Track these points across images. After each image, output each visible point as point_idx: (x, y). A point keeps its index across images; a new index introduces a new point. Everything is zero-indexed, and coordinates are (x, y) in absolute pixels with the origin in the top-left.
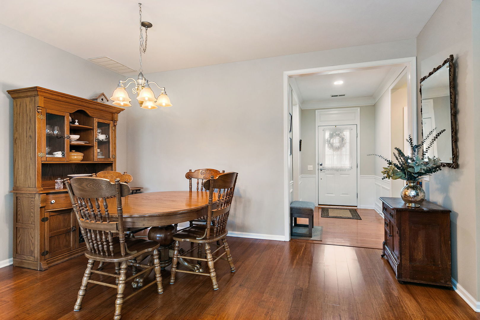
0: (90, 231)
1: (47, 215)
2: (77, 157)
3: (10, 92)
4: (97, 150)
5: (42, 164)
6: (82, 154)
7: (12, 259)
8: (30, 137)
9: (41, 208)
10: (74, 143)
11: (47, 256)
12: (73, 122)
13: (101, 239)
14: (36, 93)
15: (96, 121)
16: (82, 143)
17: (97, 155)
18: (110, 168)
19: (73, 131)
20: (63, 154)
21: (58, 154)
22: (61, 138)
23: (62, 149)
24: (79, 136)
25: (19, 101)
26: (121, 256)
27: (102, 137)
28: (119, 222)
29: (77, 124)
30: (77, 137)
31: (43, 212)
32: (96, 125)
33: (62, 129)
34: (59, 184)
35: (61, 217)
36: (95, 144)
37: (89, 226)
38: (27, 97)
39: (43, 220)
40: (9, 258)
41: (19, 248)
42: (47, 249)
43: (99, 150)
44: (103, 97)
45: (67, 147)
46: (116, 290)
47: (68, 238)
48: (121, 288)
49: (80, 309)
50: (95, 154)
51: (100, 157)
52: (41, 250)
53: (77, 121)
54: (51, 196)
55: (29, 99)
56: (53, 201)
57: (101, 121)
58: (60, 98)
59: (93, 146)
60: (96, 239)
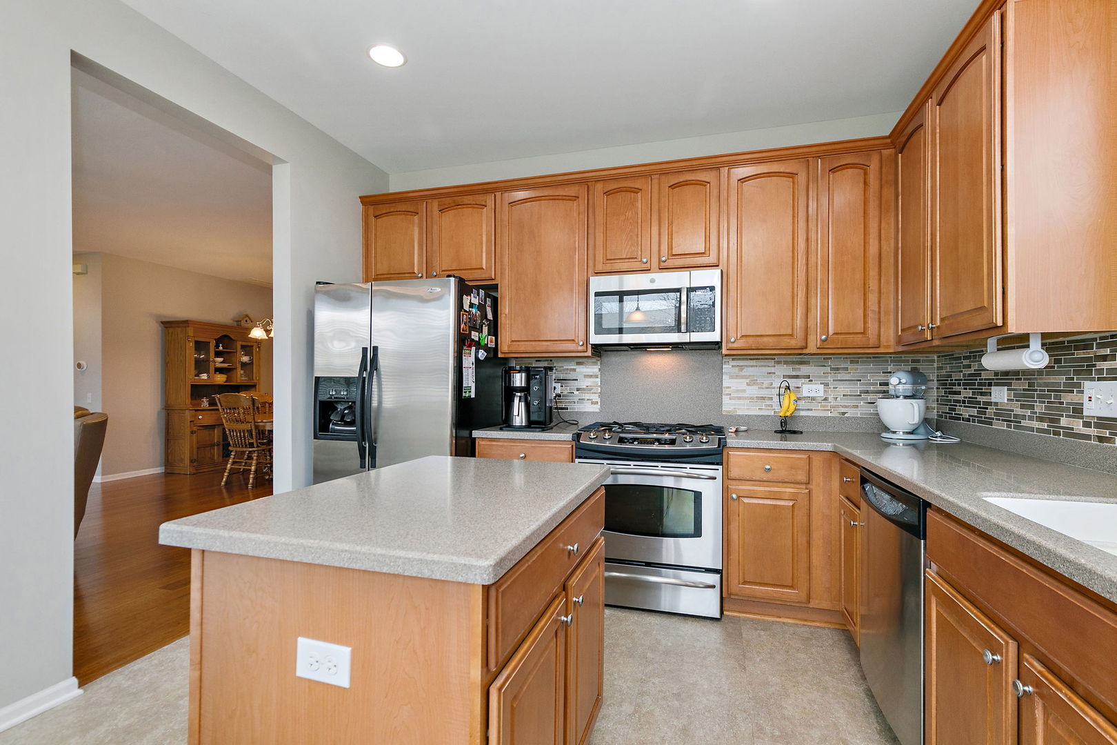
0: (233, 431)
1: (195, 429)
2: (220, 379)
3: (162, 322)
4: (240, 372)
5: (192, 385)
6: (226, 376)
7: (164, 468)
8: (181, 361)
9: (191, 422)
10: (218, 365)
11: (195, 464)
12: (217, 346)
13: (240, 435)
14: (186, 325)
15: (239, 344)
16: (225, 365)
17: (240, 377)
18: (253, 389)
19: (218, 354)
20: (209, 377)
21: (204, 376)
22: (207, 361)
23: (207, 372)
24: (222, 359)
25: (171, 330)
26: (254, 447)
27: (245, 359)
28: (253, 424)
29: (221, 348)
30: (221, 359)
31: (192, 426)
32: (239, 347)
33: (207, 354)
34: (205, 403)
35: (206, 432)
36: (239, 366)
37: (232, 428)
38: (179, 327)
39: (192, 432)
40: (161, 466)
41: (170, 458)
42: (195, 457)
43: (242, 372)
44: (247, 318)
45: (212, 370)
46: (250, 470)
47: (212, 451)
48: (253, 468)
49: (226, 485)
50: (239, 376)
51: (243, 378)
52: (190, 457)
53: (221, 345)
54: (199, 412)
55: (180, 329)
56: (200, 417)
57: (244, 343)
58: (207, 327)
59: (236, 369)
60: (237, 436)
